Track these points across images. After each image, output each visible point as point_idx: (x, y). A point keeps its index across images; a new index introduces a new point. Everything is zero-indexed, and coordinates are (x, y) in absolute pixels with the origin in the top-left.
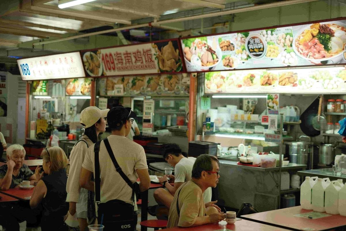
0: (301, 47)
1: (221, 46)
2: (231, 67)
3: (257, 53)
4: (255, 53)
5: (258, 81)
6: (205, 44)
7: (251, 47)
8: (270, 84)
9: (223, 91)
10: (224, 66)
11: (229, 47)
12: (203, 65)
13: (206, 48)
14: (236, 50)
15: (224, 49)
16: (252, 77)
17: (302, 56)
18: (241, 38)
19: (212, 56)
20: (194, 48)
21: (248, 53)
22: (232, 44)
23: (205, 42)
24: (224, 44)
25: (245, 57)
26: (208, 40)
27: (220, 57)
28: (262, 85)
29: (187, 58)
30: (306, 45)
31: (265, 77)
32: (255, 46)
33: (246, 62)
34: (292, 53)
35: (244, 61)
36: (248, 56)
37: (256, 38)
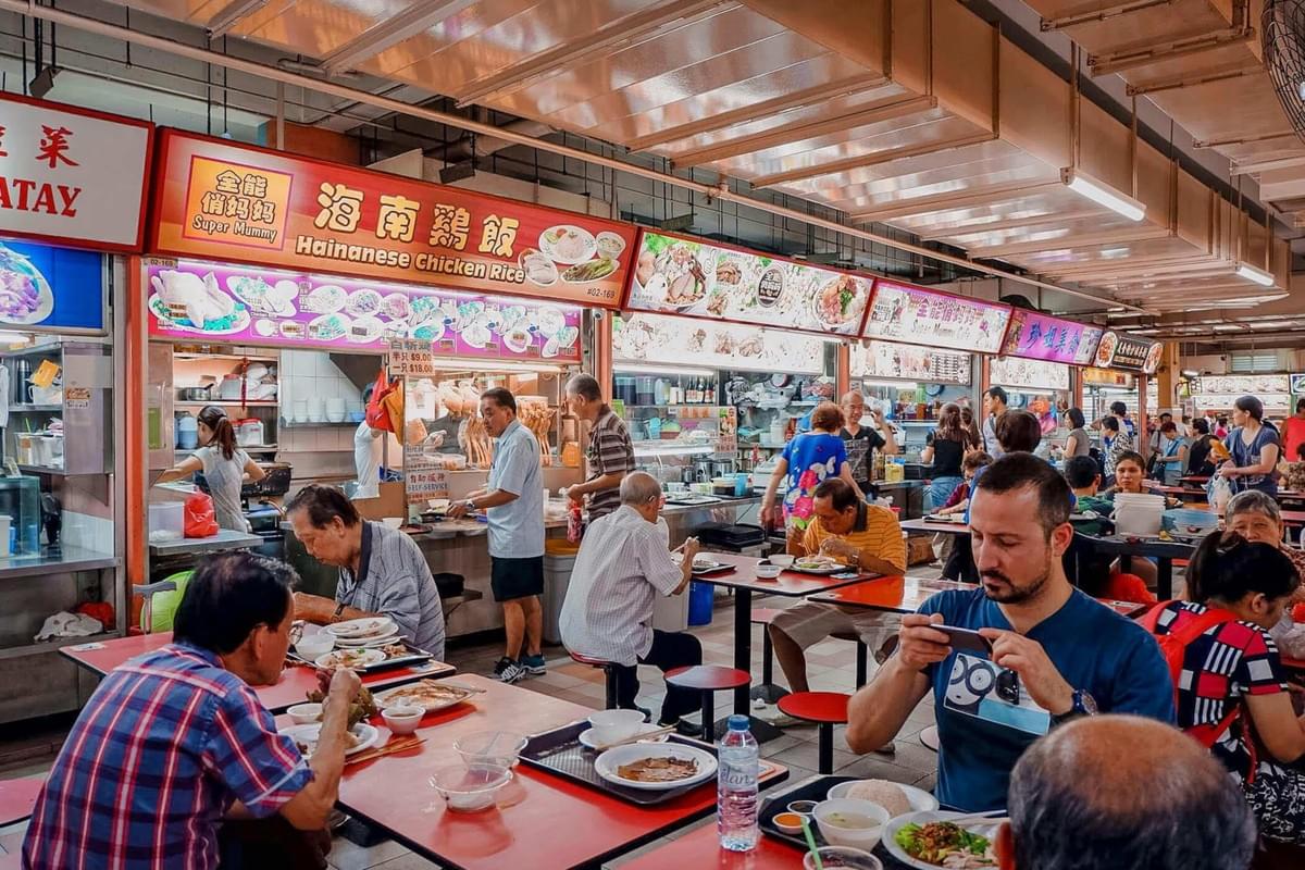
0: (821, 302)
1: (721, 270)
2: (719, 313)
3: (768, 298)
4: (764, 297)
5: (710, 342)
6: (692, 257)
7: (764, 284)
8: (728, 352)
9: (649, 358)
10: (709, 309)
11: (730, 275)
12: (668, 300)
13: (692, 266)
14: (740, 285)
15: (722, 277)
16: (701, 334)
17: (816, 316)
18: (757, 266)
19: (696, 285)
20: (666, 260)
21: (756, 294)
22: (739, 272)
23: (694, 254)
24: (726, 269)
25: (749, 299)
26: (701, 252)
27: (709, 291)
28: (717, 351)
29: (638, 277)
30: (826, 301)
31: (720, 338)
32: (770, 286)
33: (748, 309)
34: (809, 309)
35: (744, 306)
36: (754, 300)
37: (777, 272)
